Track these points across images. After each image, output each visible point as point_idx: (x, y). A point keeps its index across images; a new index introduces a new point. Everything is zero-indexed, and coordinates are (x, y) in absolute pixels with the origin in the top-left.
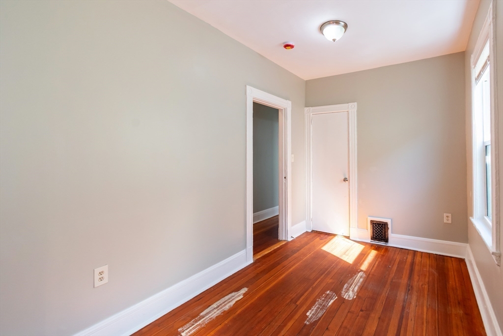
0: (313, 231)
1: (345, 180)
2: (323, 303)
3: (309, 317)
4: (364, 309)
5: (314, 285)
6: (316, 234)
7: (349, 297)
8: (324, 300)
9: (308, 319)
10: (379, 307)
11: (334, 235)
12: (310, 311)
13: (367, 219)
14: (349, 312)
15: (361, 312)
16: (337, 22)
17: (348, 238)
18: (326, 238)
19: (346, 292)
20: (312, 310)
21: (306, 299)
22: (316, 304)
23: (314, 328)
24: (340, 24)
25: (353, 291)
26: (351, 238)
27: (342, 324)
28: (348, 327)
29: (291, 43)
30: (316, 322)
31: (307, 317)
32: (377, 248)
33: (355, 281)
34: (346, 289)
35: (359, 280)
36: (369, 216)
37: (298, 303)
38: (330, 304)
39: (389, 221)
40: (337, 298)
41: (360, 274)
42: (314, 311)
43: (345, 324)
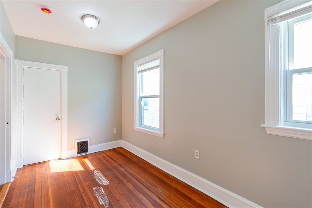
0: (24, 166)
1: (58, 119)
2: (99, 194)
3: (104, 204)
4: (119, 183)
5: (82, 191)
6: (31, 167)
7: (107, 183)
8: (98, 193)
9: (105, 205)
10: (122, 178)
11: (48, 161)
12: (100, 202)
13: (74, 142)
14: (115, 188)
15: (120, 185)
16: (96, 18)
17: (60, 159)
18: (44, 166)
19: (102, 182)
20: (100, 200)
21: (89, 199)
22: (97, 197)
23: (113, 206)
24: (97, 19)
25: (104, 180)
26: (62, 158)
27: (120, 194)
28: (124, 193)
29: (50, 9)
30: (110, 203)
31: (103, 205)
32: (85, 157)
33: (98, 176)
34: (99, 181)
35: (99, 174)
36: (76, 140)
37: (88, 204)
38: (103, 192)
39: (88, 140)
40: (102, 187)
41: (95, 172)
42: (101, 200)
43: (121, 193)
